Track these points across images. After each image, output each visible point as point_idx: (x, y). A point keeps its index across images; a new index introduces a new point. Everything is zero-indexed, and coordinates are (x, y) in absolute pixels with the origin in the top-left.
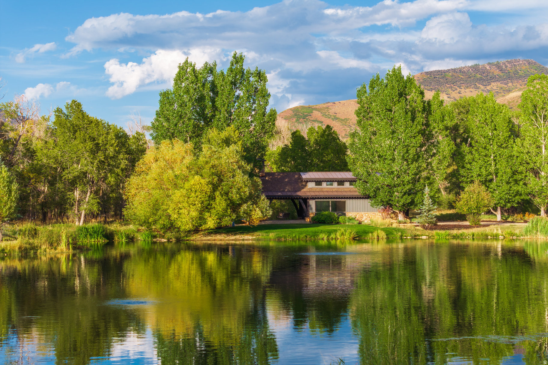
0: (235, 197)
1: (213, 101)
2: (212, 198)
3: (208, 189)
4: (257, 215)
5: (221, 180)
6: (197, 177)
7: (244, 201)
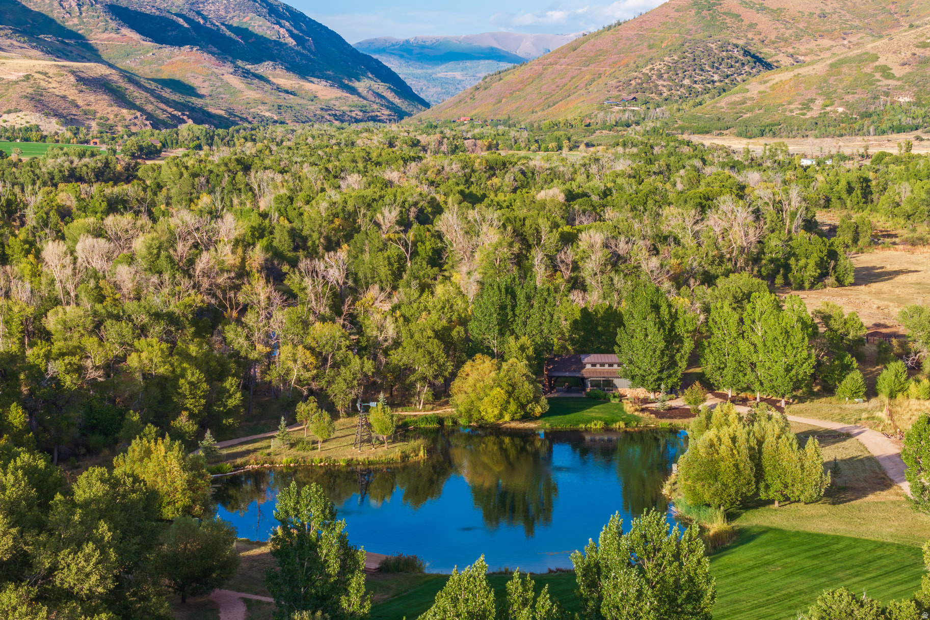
0: (524, 401)
1: (513, 310)
2: (508, 402)
3: (505, 397)
4: (538, 410)
5: (514, 389)
6: (498, 389)
7: (529, 402)
